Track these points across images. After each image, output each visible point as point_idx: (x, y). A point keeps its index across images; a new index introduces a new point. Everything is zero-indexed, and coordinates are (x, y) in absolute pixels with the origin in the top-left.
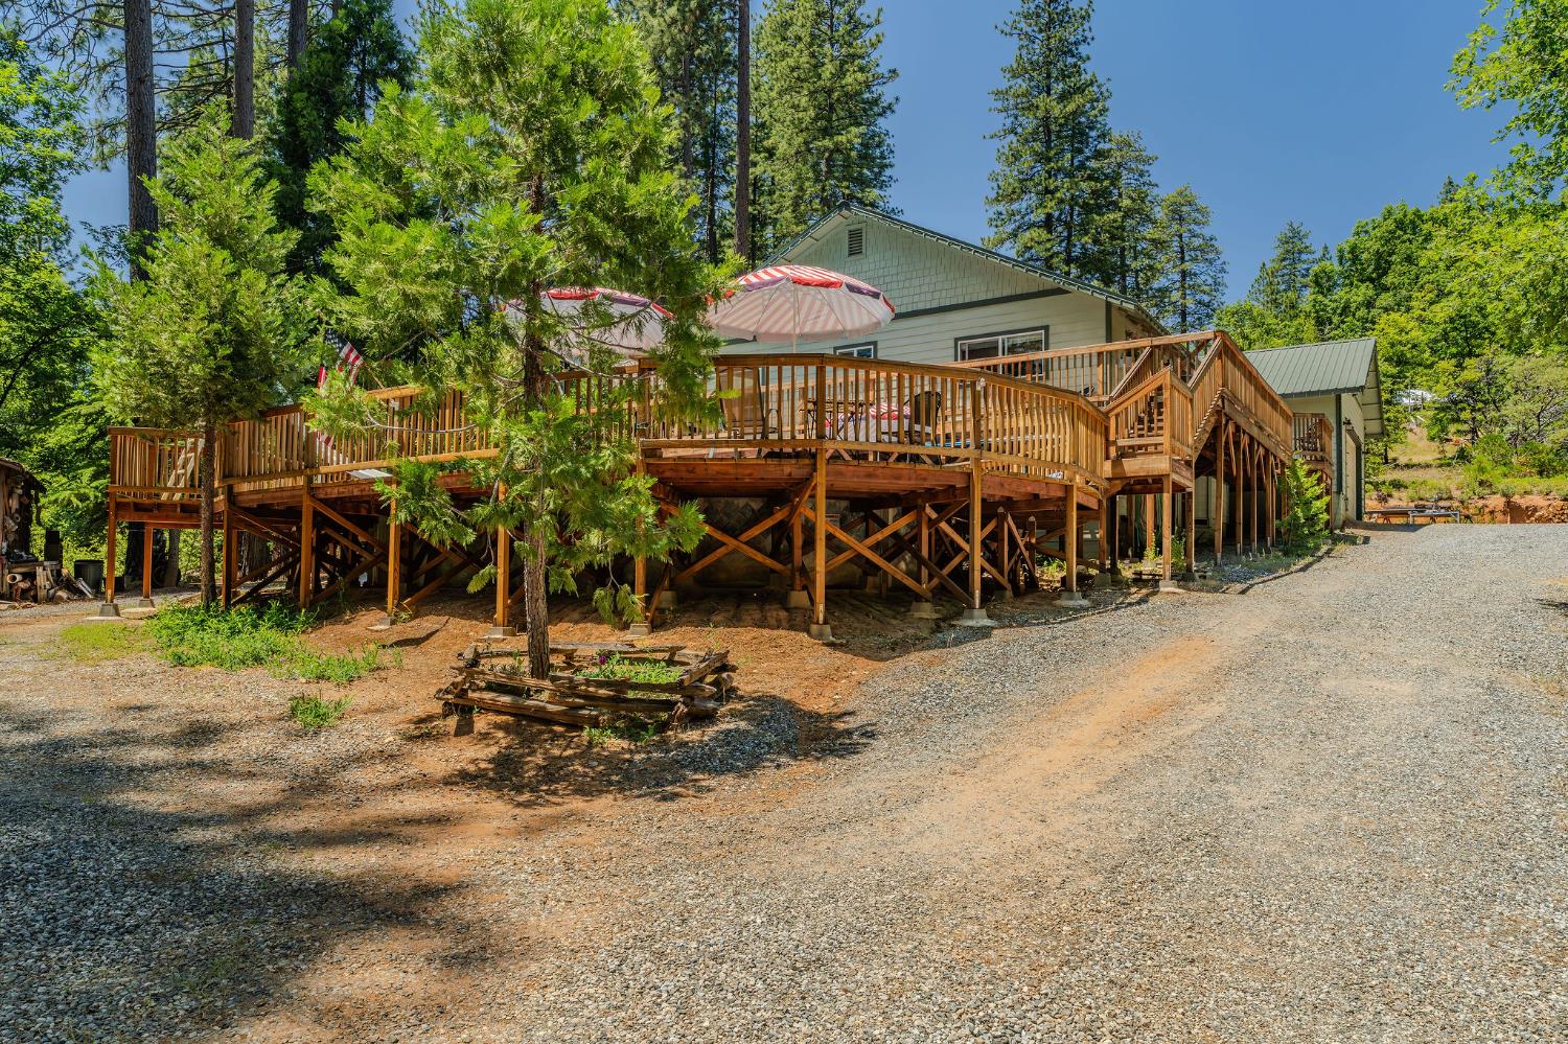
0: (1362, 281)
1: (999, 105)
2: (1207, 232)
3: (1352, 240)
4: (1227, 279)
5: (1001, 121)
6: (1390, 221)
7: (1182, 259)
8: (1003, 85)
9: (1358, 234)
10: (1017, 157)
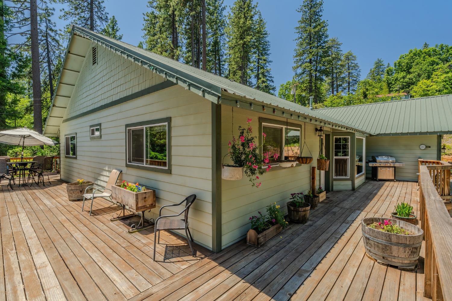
0: (402, 71)
1: (297, 31)
2: (356, 62)
3: (399, 60)
4: (361, 73)
5: (298, 35)
6: (411, 54)
7: (349, 70)
8: (298, 26)
9: (401, 58)
10: (302, 44)
